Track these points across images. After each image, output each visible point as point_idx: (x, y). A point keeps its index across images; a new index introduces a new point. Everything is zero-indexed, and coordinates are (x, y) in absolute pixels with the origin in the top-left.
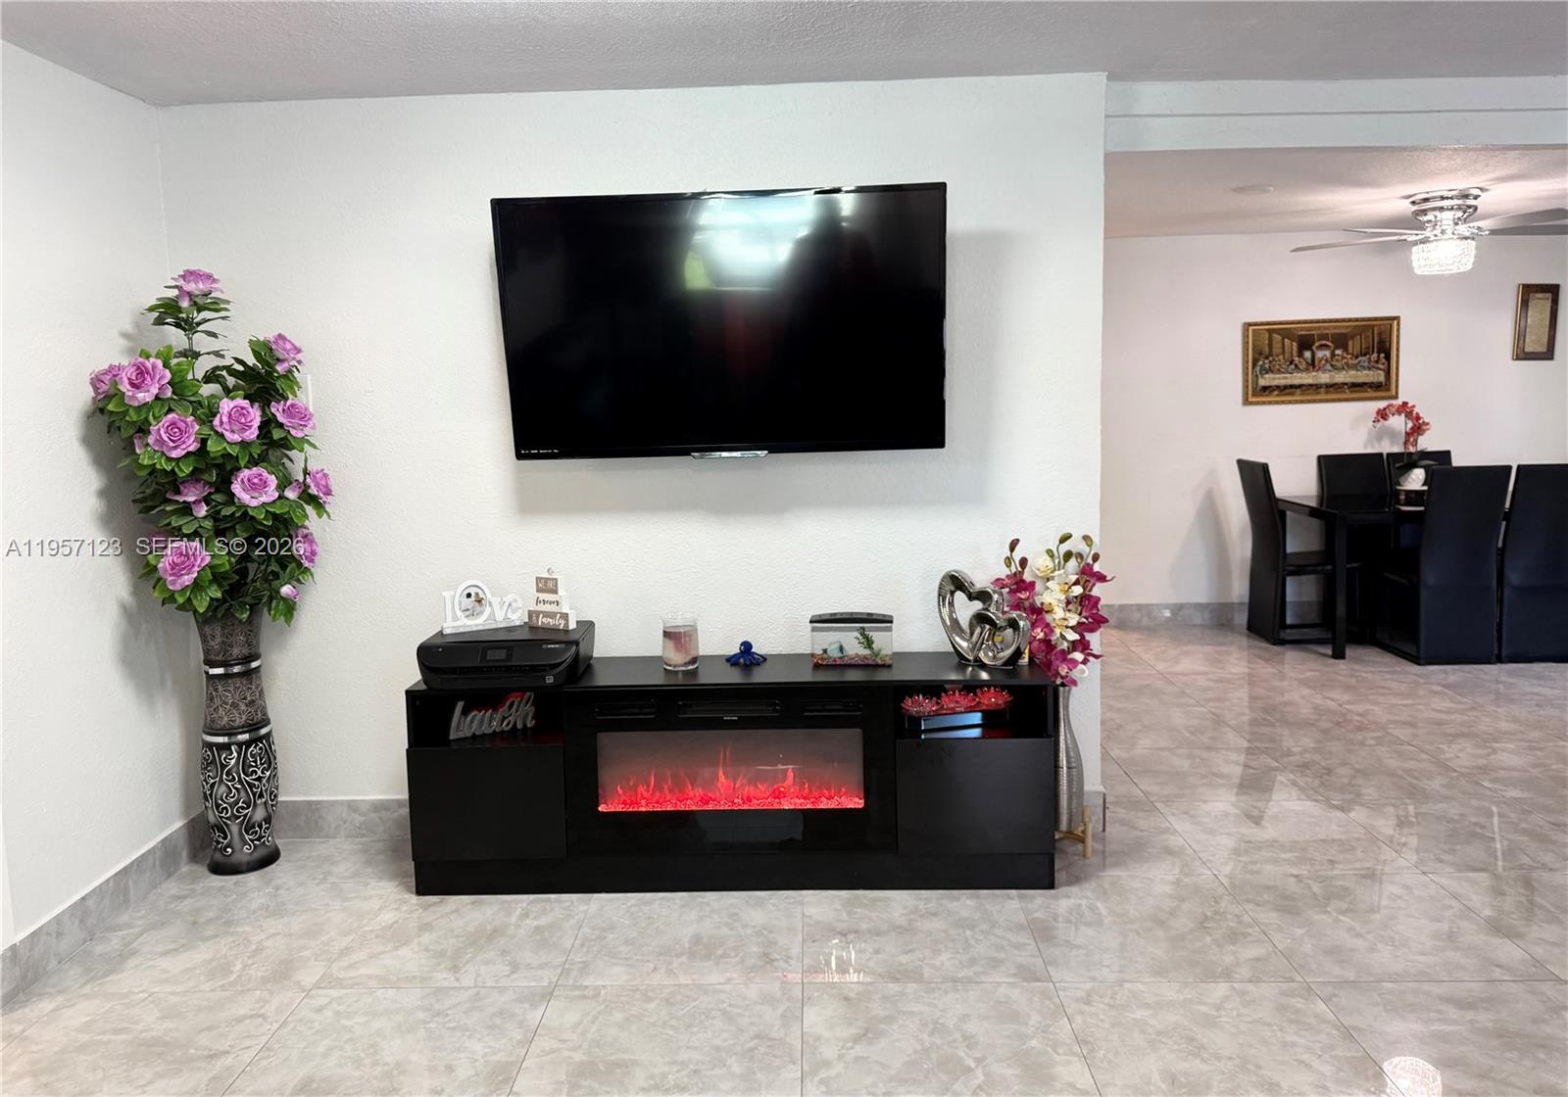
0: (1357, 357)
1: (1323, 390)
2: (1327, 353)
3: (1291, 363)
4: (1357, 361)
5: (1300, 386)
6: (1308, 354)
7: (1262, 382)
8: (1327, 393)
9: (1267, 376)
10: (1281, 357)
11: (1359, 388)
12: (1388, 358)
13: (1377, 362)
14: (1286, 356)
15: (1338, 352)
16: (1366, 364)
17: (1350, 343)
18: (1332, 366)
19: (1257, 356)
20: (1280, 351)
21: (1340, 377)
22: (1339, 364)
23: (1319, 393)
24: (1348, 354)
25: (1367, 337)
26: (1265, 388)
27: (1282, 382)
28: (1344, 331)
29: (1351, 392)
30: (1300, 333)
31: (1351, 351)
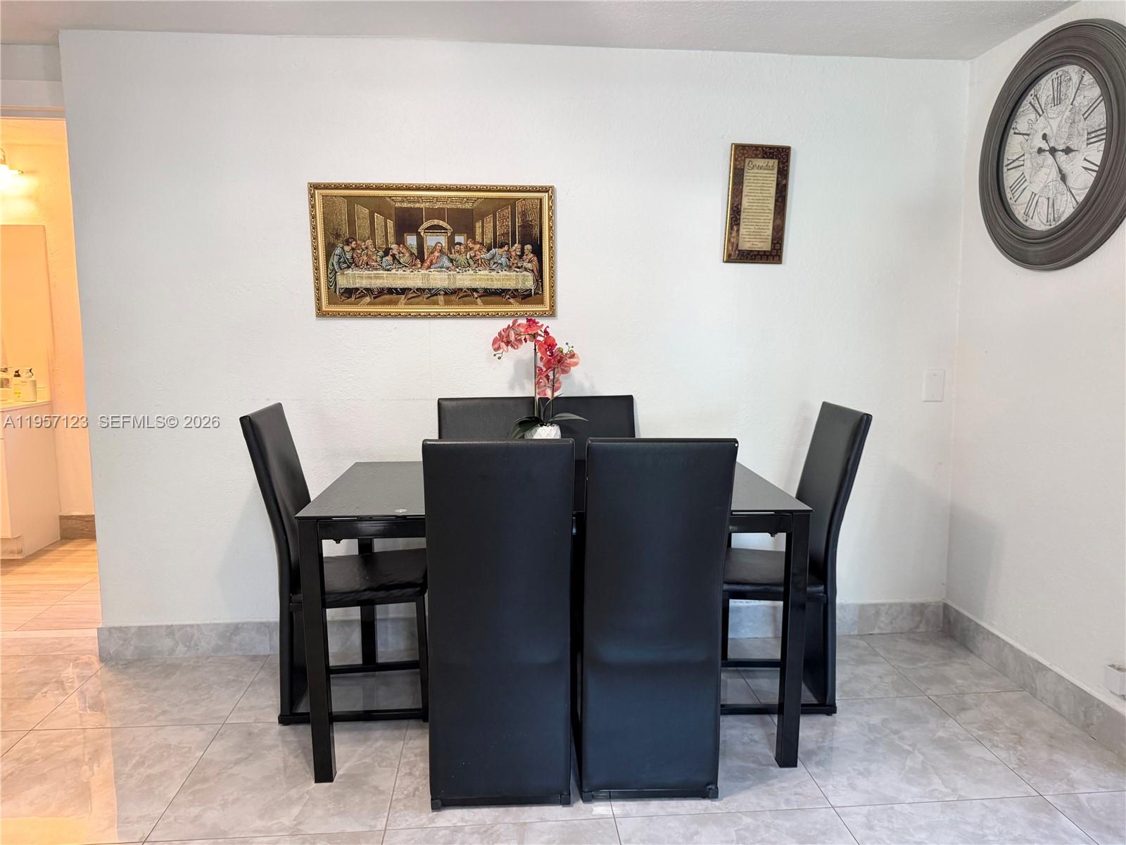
0: (489, 250)
1: (441, 298)
2: (442, 240)
3: (387, 252)
4: (488, 256)
5: (404, 291)
6: (411, 240)
7: (343, 282)
8: (447, 303)
9: (349, 272)
10: (369, 242)
11: (497, 298)
12: (538, 252)
13: (521, 257)
14: (379, 241)
15: (459, 239)
16: (503, 260)
17: (478, 225)
18: (451, 260)
19: (332, 240)
20: (367, 232)
21: (466, 279)
22: (462, 259)
23: (436, 303)
24: (475, 243)
25: (504, 218)
26: (349, 292)
27: (377, 284)
28: (468, 206)
29: (485, 303)
30: (398, 205)
31: (478, 238)
